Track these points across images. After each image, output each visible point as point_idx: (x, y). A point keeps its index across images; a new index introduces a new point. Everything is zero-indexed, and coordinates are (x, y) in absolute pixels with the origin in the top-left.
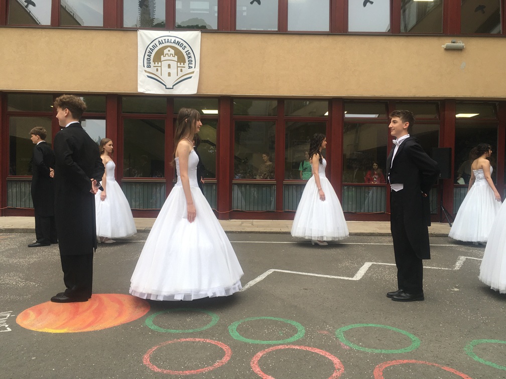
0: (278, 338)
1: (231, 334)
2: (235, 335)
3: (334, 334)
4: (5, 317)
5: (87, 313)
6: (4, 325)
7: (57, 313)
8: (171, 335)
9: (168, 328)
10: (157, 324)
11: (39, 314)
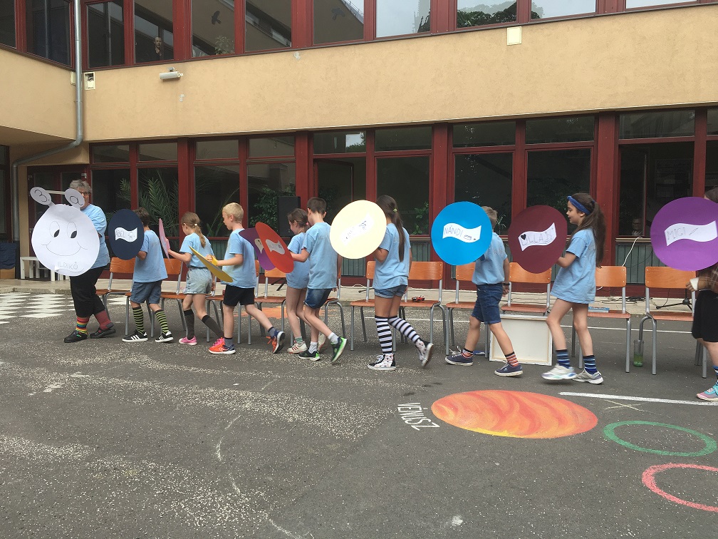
4: (418, 409)
5: (515, 415)
6: (425, 419)
7: (477, 411)
8: (659, 456)
9: (646, 447)
10: (625, 440)
11: (456, 410)
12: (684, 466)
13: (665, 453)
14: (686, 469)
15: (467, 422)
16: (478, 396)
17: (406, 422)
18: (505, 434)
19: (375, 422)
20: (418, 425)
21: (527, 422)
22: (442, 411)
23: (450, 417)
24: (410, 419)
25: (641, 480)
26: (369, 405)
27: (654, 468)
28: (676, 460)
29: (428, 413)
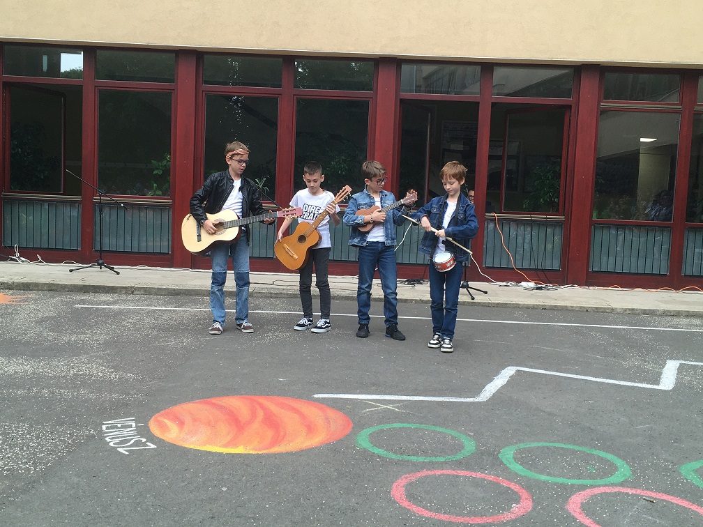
0: (591, 477)
1: (508, 465)
2: (517, 468)
3: (680, 474)
4: (131, 426)
5: (256, 425)
6: (138, 438)
7: (208, 423)
8: (413, 464)
9: (402, 454)
10: (380, 446)
11: (181, 424)
12: (438, 472)
13: (421, 459)
14: (440, 476)
15: (194, 439)
16: (214, 405)
17: (111, 444)
18: (240, 450)
19: (66, 447)
20: (128, 447)
21: (270, 433)
22: (163, 427)
23: (173, 434)
24: (117, 441)
25: (389, 492)
26: (62, 425)
27: (406, 478)
28: (432, 465)
29: (144, 431)
